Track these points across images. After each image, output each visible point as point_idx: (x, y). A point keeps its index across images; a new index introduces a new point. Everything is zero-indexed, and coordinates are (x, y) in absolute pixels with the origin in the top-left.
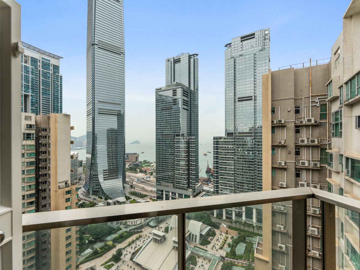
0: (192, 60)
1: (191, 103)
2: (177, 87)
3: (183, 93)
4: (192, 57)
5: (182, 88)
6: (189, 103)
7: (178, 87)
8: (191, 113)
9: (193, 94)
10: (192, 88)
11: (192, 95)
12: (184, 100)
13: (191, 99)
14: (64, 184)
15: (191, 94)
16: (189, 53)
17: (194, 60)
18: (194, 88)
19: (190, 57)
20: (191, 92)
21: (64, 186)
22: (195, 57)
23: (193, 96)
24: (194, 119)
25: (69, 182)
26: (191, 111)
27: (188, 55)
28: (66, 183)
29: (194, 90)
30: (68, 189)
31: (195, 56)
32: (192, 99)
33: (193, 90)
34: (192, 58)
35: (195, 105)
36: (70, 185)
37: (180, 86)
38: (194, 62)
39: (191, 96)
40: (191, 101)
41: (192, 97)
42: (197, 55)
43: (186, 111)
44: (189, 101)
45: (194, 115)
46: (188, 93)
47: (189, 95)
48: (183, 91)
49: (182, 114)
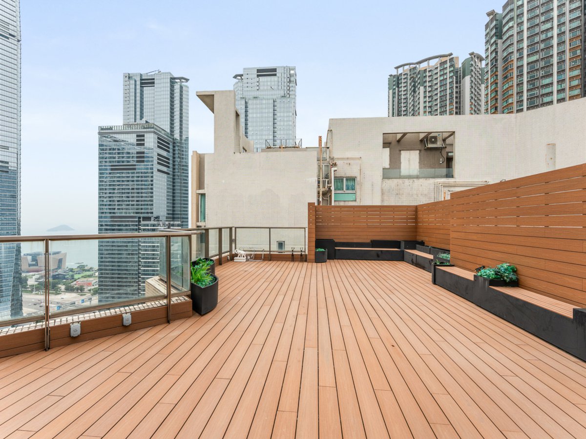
0: (177, 87)
1: (174, 162)
2: (145, 130)
3: (158, 142)
4: (177, 81)
5: (155, 133)
6: (171, 162)
7: (148, 130)
8: (174, 179)
9: (178, 146)
10: (177, 136)
11: (177, 148)
12: (159, 155)
13: (174, 154)
15: (174, 147)
16: (170, 74)
17: (181, 87)
18: (181, 136)
19: (173, 80)
20: (174, 143)
22: (183, 84)
23: (179, 150)
24: (181, 190)
26: (174, 176)
27: (169, 77)
29: (181, 139)
31: (183, 80)
32: (177, 156)
33: (179, 139)
34: (176, 82)
35: (183, 165)
37: (152, 130)
38: (181, 91)
39: (174, 150)
40: (174, 158)
41: (177, 152)
42: (187, 80)
43: (165, 176)
44: (171, 158)
45: (181, 182)
46: (169, 144)
47: (171, 147)
48: (158, 138)
49: (157, 180)
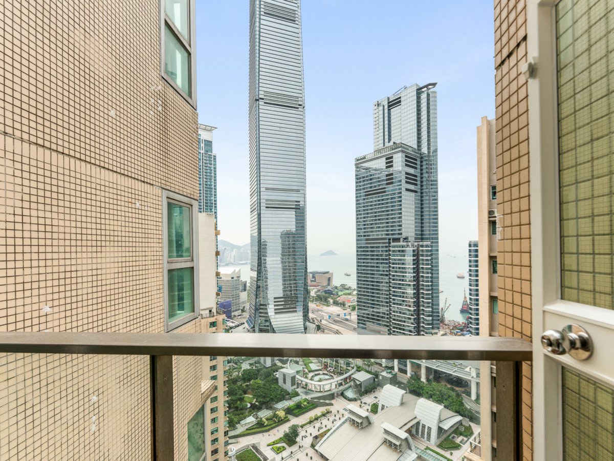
0: (424, 97)
1: (422, 178)
2: (394, 151)
3: (406, 161)
4: (423, 90)
5: (402, 151)
6: (419, 179)
7: (396, 150)
8: (422, 197)
9: (426, 160)
10: (424, 150)
11: (424, 163)
12: (407, 173)
13: (422, 170)
14: (208, 311)
15: (421, 162)
16: (417, 85)
17: (428, 95)
18: (429, 148)
19: (419, 91)
20: (422, 158)
21: (208, 315)
22: (430, 91)
23: (427, 164)
24: (429, 207)
25: (214, 310)
26: (422, 193)
27: (415, 89)
28: (210, 311)
29: (429, 152)
30: (212, 320)
31: (430, 87)
32: (424, 171)
33: (426, 152)
34: (423, 92)
35: (432, 181)
36: (215, 314)
37: (400, 149)
38: (428, 99)
39: (421, 166)
40: (422, 174)
41: (424, 167)
42: (434, 84)
43: (413, 194)
44: (419, 175)
45: (429, 200)
46: (416, 160)
47: (418, 163)
48: (406, 156)
49: (405, 199)
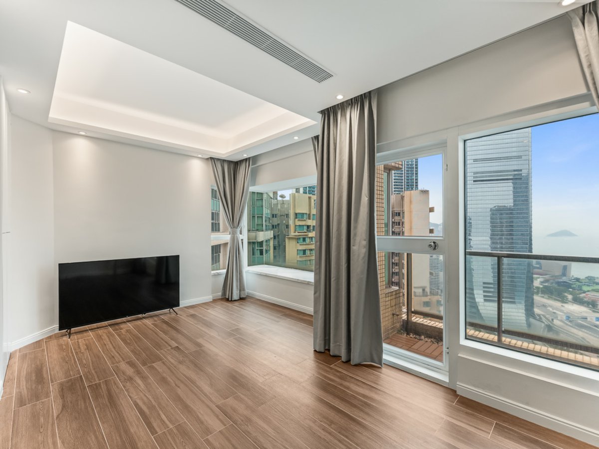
14: (421, 290)
21: (421, 294)
25: (428, 290)
28: (424, 290)
30: (426, 299)
36: (429, 293)
